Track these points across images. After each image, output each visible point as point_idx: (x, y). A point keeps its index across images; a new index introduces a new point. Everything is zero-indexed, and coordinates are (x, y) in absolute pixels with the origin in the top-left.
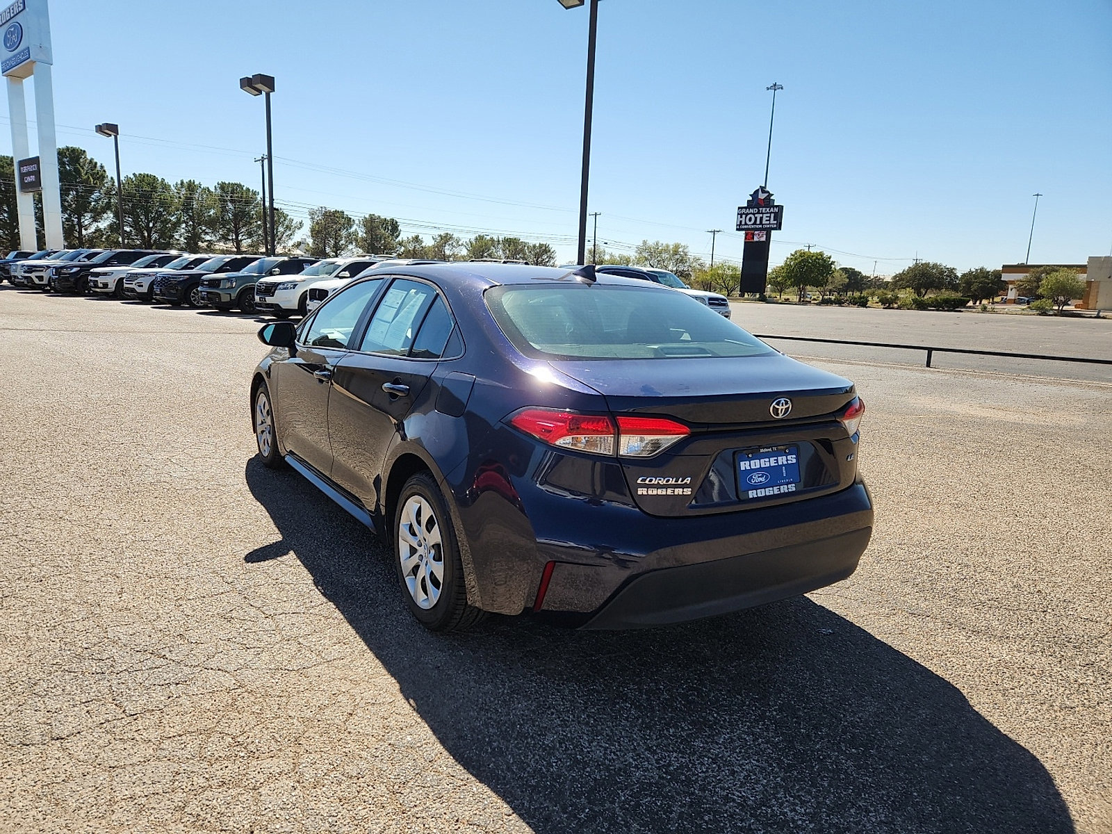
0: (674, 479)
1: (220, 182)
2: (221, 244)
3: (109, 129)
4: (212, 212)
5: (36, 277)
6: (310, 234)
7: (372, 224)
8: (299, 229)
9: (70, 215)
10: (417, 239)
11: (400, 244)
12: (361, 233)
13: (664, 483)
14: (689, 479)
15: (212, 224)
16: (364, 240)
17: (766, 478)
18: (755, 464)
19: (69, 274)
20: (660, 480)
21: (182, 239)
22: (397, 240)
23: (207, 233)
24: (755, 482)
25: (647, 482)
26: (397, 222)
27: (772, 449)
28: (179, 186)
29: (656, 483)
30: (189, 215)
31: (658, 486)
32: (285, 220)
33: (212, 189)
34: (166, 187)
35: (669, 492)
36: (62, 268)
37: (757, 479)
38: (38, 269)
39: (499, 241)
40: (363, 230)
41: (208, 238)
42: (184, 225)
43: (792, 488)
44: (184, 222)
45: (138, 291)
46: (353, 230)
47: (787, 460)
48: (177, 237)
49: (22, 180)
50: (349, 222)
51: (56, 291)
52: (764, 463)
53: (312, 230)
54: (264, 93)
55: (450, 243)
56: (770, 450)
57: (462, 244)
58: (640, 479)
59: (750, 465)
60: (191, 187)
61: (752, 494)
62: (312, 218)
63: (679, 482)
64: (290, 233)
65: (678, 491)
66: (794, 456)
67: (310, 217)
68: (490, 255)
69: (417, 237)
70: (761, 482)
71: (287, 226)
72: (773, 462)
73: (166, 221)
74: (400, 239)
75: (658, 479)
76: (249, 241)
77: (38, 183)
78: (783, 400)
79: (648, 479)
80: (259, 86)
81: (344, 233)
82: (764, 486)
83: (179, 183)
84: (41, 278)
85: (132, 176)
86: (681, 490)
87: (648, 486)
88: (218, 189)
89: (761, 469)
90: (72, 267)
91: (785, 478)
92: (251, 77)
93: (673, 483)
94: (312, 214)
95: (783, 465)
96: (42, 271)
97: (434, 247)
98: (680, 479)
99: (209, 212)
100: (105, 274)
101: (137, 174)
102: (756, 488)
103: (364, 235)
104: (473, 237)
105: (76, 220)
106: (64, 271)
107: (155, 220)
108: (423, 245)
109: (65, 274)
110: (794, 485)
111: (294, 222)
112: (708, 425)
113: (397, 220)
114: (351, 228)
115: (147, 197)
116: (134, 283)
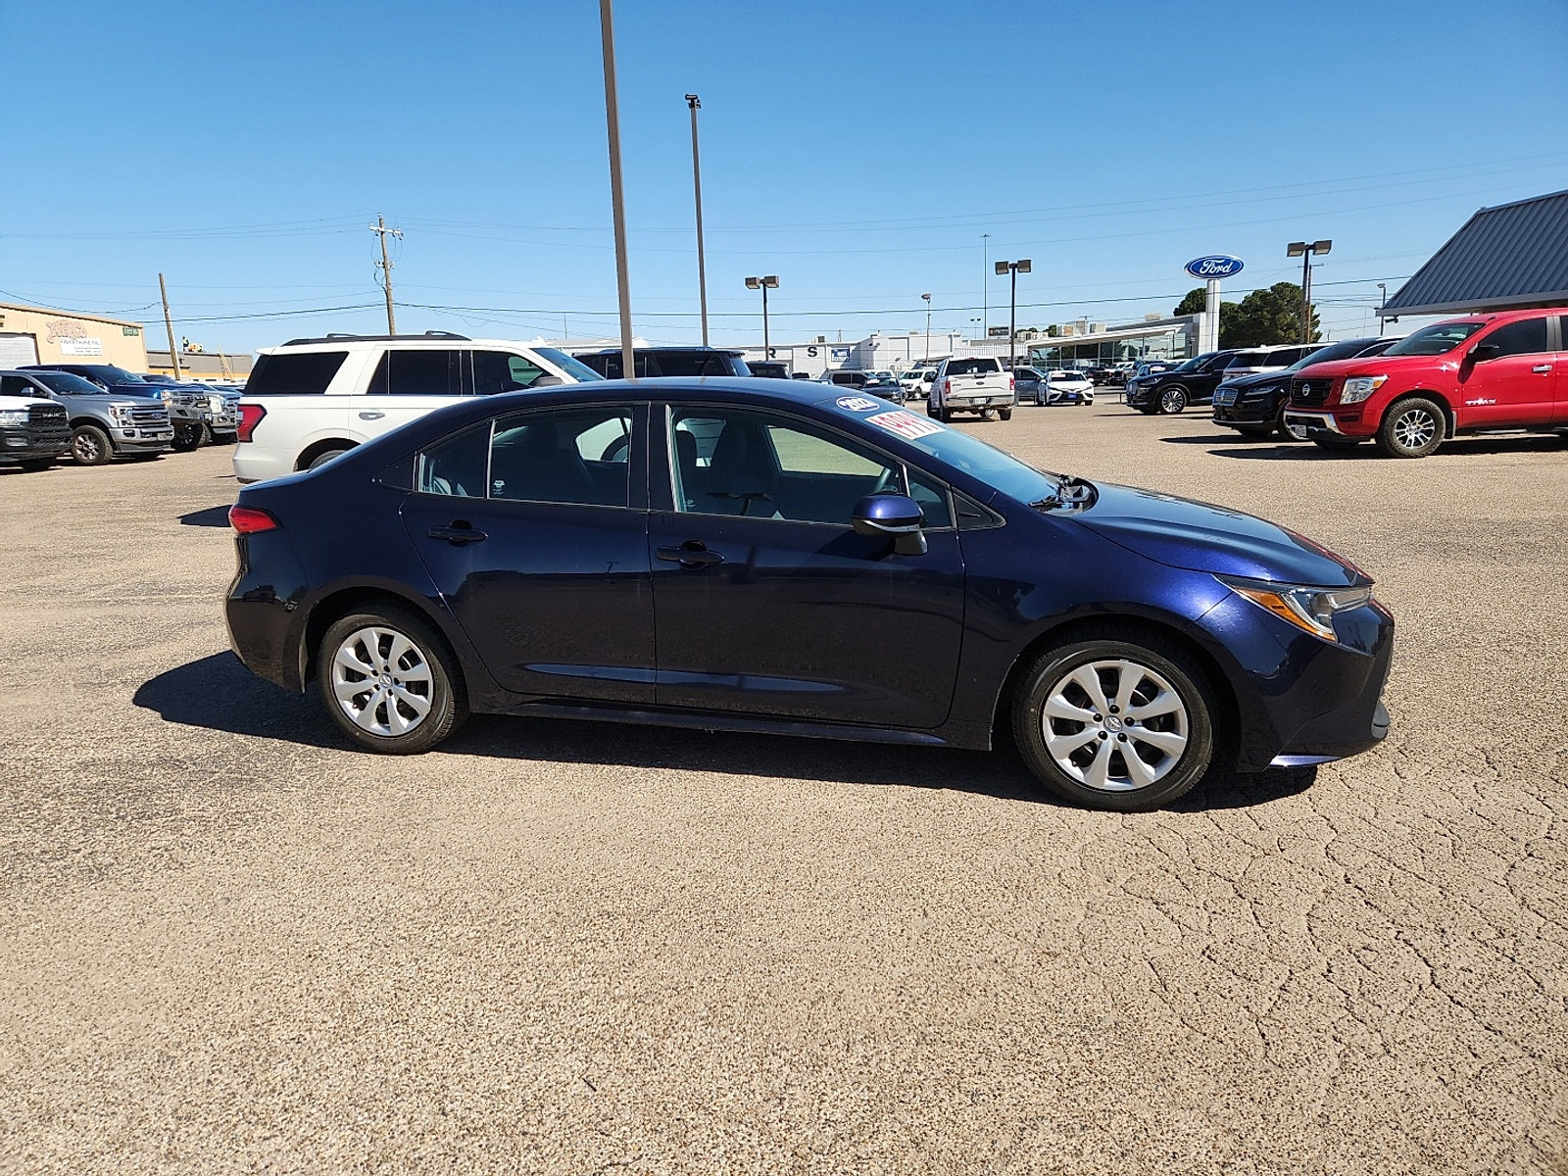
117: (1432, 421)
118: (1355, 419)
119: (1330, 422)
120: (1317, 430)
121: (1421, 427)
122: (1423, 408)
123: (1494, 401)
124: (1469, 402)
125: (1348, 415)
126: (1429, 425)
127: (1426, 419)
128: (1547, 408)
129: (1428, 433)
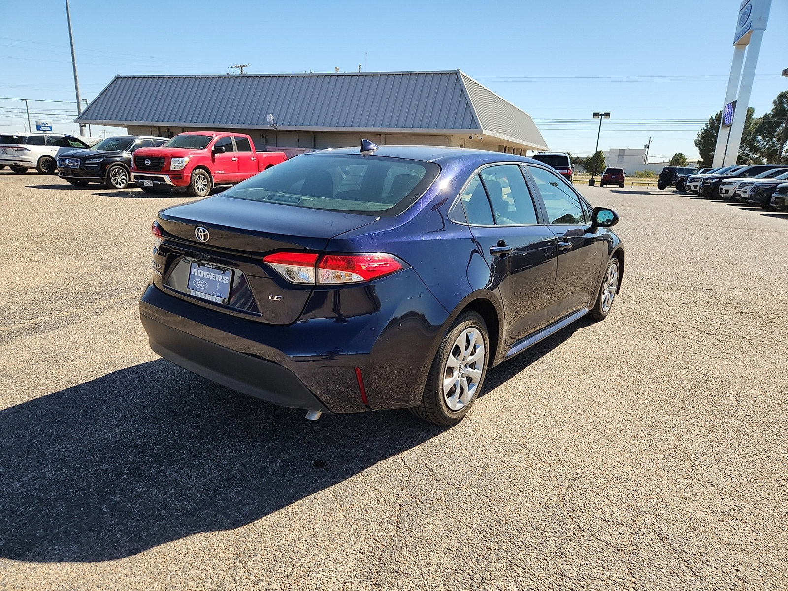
5: (693, 185)
14: (160, 267)
17: (205, 286)
18: (200, 273)
19: (710, 183)
24: (197, 286)
36: (707, 179)
37: (199, 284)
38: (696, 180)
45: (742, 196)
47: (222, 279)
51: (700, 196)
52: (207, 275)
59: (197, 273)
70: (201, 287)
72: (212, 276)
84: (696, 186)
89: (203, 278)
90: (713, 179)
91: (216, 292)
95: (218, 282)
96: (698, 181)
100: (730, 183)
106: (708, 181)
109: (708, 183)
110: (222, 298)
116: (741, 189)
117: (206, 180)
118: (180, 178)
119: (168, 180)
120: (159, 183)
121: (203, 182)
122: (203, 174)
123: (223, 172)
124: (216, 172)
125: (177, 176)
126: (205, 182)
127: (204, 179)
128: (236, 176)
129: (205, 185)
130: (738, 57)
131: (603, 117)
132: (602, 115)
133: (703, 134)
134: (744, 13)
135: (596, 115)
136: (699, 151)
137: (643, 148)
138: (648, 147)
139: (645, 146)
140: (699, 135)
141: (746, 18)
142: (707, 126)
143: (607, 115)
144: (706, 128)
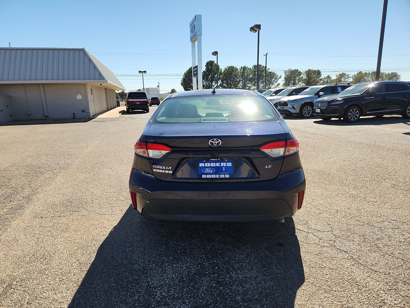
0: (165, 167)
1: (254, 65)
2: (253, 87)
3: (215, 53)
4: (251, 76)
6: (284, 80)
7: (309, 73)
8: (280, 78)
9: (209, 82)
10: (328, 77)
11: (321, 80)
12: (305, 77)
13: (161, 168)
14: (171, 167)
15: (251, 80)
16: (305, 79)
17: (213, 171)
18: (208, 165)
20: (160, 167)
21: (241, 86)
22: (320, 78)
23: (249, 84)
24: (206, 172)
25: (156, 167)
26: (320, 71)
27: (217, 159)
28: (241, 68)
29: (158, 168)
30: (243, 78)
31: (159, 169)
32: (275, 76)
33: (251, 68)
34: (236, 69)
35: (163, 171)
37: (207, 170)
39: (369, 73)
40: (305, 76)
41: (249, 85)
42: (241, 82)
43: (227, 176)
44: (241, 81)
46: (301, 76)
47: (226, 165)
48: (239, 86)
49: (194, 73)
50: (300, 73)
52: (212, 165)
53: (285, 78)
54: (257, 31)
55: (344, 77)
56: (216, 160)
57: (350, 77)
58: (154, 166)
59: (205, 165)
60: (244, 68)
61: (203, 176)
62: (285, 74)
63: (167, 168)
64: (277, 80)
65: (167, 172)
66: (231, 163)
67: (285, 73)
68: (364, 80)
69: (329, 76)
70: (210, 172)
71: (276, 78)
72: (218, 165)
73: (236, 81)
74: (321, 78)
75: (159, 166)
76: (263, 85)
77: (197, 74)
78: (215, 139)
79: (156, 166)
80: (256, 29)
81: (298, 78)
82: (211, 174)
83: (241, 67)
85: (227, 67)
86: (168, 171)
87: (156, 169)
88: (253, 68)
89: (210, 167)
91: (224, 172)
92: (253, 26)
93: (164, 168)
94: (285, 72)
95: (224, 166)
97: (336, 79)
98: (167, 167)
99: (249, 76)
101: (228, 66)
102: (207, 174)
103: (306, 78)
104: (356, 73)
105: (211, 84)
107: (233, 81)
108: (331, 79)
110: (229, 175)
111: (278, 76)
112: (179, 148)
113: (320, 70)
114: (300, 76)
115: (231, 74)
130: (193, 46)
131: (143, 73)
132: (142, 72)
133: (183, 80)
134: (192, 28)
135: (140, 72)
136: (183, 88)
137: (157, 87)
138: (159, 87)
139: (157, 86)
140: (181, 81)
141: (194, 30)
142: (184, 76)
143: (145, 72)
144: (183, 77)
